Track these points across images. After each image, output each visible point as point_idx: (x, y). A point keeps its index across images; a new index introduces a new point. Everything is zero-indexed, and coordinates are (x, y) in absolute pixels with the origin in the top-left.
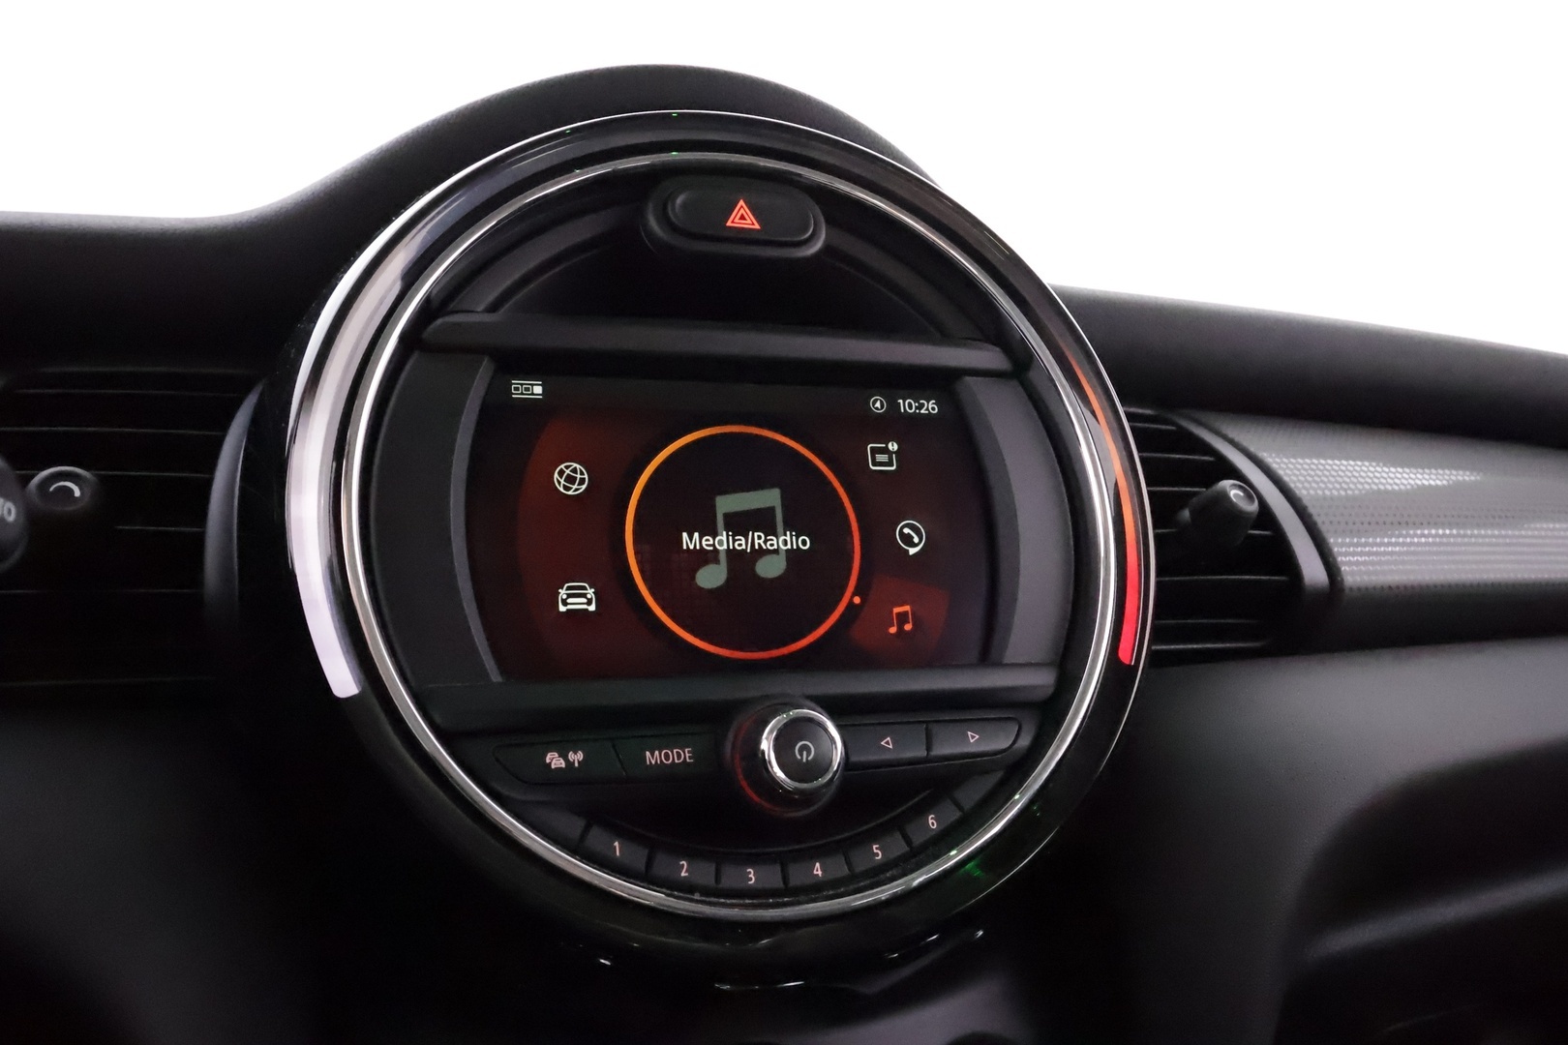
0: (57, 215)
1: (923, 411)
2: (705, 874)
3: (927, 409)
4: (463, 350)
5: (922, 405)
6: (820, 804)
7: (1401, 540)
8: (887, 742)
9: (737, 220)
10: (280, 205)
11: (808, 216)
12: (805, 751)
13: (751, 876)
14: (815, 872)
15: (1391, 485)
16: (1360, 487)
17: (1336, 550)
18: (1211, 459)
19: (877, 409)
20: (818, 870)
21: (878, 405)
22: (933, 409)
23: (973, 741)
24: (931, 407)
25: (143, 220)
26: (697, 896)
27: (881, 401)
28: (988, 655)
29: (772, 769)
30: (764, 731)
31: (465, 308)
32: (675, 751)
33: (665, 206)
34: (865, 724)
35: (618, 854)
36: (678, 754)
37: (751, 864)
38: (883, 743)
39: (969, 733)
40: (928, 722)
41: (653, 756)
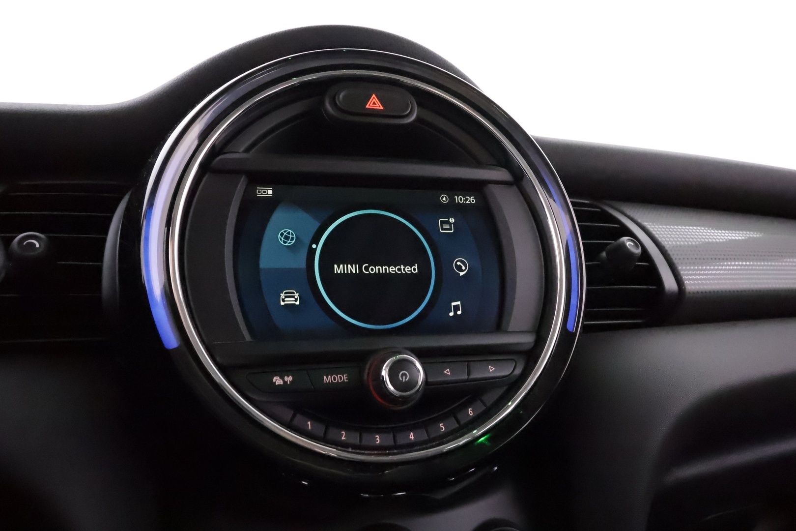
0: (29, 105)
1: (467, 202)
2: (355, 438)
3: (470, 201)
4: (232, 172)
5: (467, 199)
6: (412, 403)
8: (447, 372)
9: (371, 105)
11: (408, 104)
12: (404, 376)
13: (378, 439)
14: (410, 438)
17: (682, 273)
18: (618, 226)
19: (444, 201)
20: (412, 436)
21: (444, 199)
22: (473, 201)
23: (492, 370)
24: (471, 200)
26: (350, 450)
27: (446, 197)
28: (499, 327)
29: (388, 385)
30: (384, 365)
31: (233, 151)
32: (339, 376)
33: (334, 98)
34: (436, 362)
35: (310, 428)
36: (340, 377)
37: (378, 433)
38: (445, 372)
39: (490, 367)
40: (468, 361)
41: (327, 379)
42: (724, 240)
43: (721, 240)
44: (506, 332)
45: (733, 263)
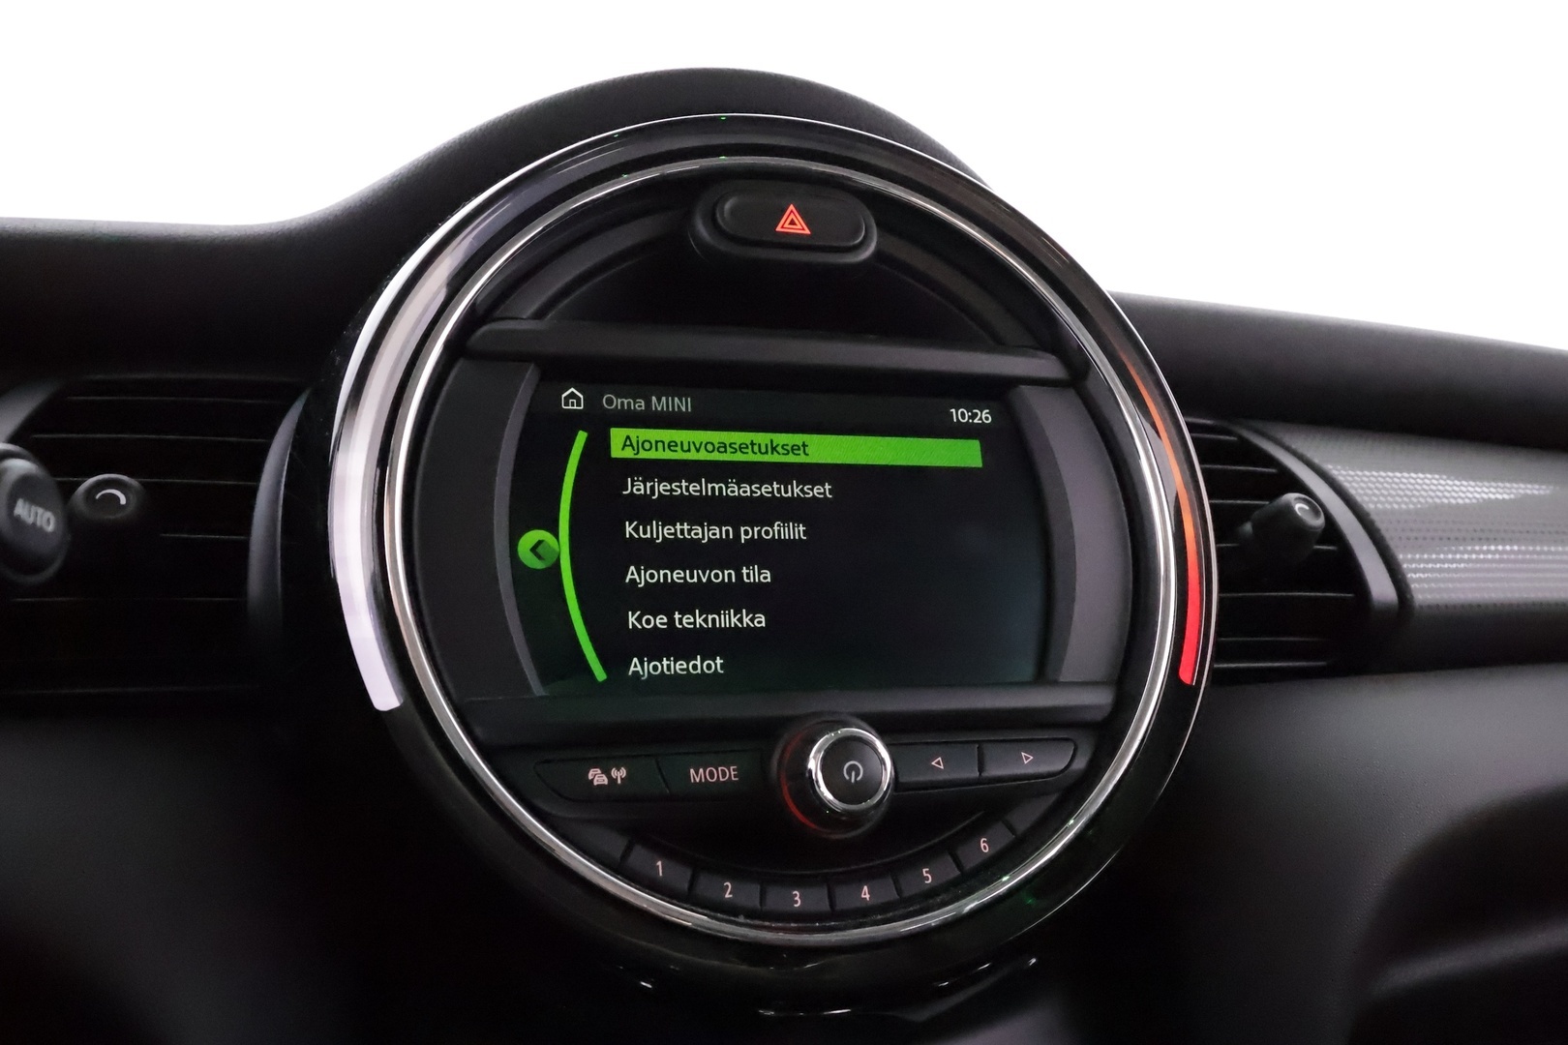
1: (976, 421)
2: (750, 895)
3: (981, 419)
4: (512, 357)
5: (976, 415)
6: (868, 825)
8: (938, 763)
9: (786, 225)
11: (860, 225)
12: (853, 771)
13: (797, 898)
14: (863, 896)
17: (1405, 566)
18: (1274, 471)
20: (866, 894)
22: (987, 418)
23: (1028, 762)
24: (984, 416)
26: (741, 919)
28: (1043, 674)
29: (819, 787)
30: (812, 749)
31: (511, 315)
32: (720, 769)
33: (713, 211)
34: (916, 744)
35: (661, 874)
36: (723, 772)
37: (797, 886)
38: (933, 763)
39: (1023, 754)
40: (980, 742)
41: (697, 774)
42: (1474, 501)
43: (1467, 501)
44: (1055, 683)
45: (1477, 548)
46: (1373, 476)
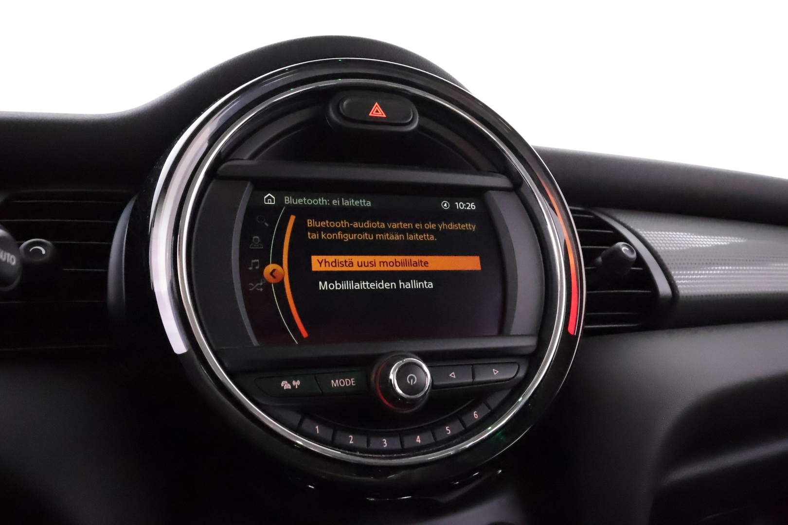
0: (32, 113)
1: (468, 208)
2: (362, 442)
3: (470, 207)
4: (238, 179)
5: (468, 205)
6: (419, 406)
7: (707, 272)
8: (452, 375)
9: (374, 113)
10: (144, 107)
11: (410, 112)
12: (412, 379)
13: (385, 443)
14: (417, 441)
15: (702, 245)
16: (686, 245)
17: (675, 277)
18: (612, 232)
19: (445, 207)
20: (418, 439)
21: (445, 205)
22: (473, 207)
23: (496, 374)
24: (472, 206)
25: (75, 115)
26: (358, 453)
27: (447, 204)
28: (502, 330)
29: (395, 387)
30: (391, 369)
31: (239, 158)
32: (346, 380)
33: (338, 106)
34: (442, 366)
35: (318, 432)
36: (348, 381)
37: (385, 437)
38: (450, 375)
39: (494, 370)
40: (472, 365)
41: (335, 383)
42: (710, 245)
44: (508, 335)
45: (716, 268)
46: (659, 234)
